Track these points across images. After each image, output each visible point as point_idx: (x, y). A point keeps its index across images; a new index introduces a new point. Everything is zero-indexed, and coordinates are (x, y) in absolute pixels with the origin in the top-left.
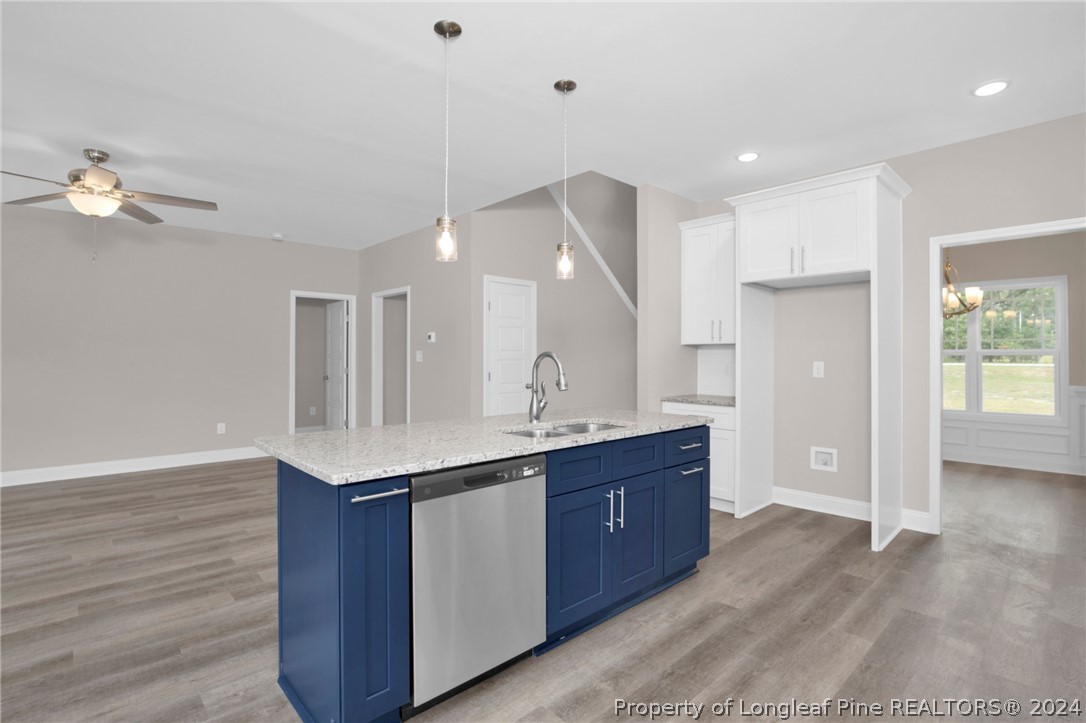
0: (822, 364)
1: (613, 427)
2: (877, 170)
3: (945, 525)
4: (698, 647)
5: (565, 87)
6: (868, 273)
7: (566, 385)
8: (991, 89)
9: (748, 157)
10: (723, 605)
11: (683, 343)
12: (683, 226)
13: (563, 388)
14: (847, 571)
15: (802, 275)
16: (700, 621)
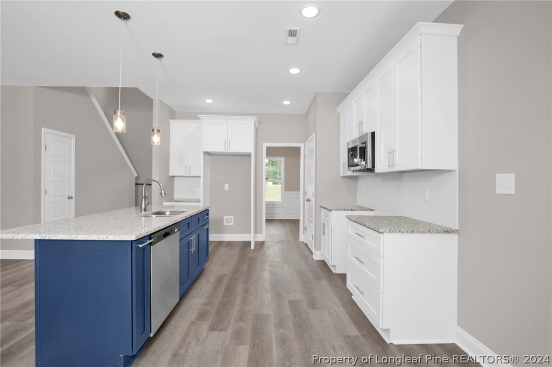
0: (228, 185)
1: (183, 212)
2: (254, 118)
3: (266, 238)
4: (225, 288)
5: (158, 56)
6: (251, 153)
7: (165, 194)
8: (287, 103)
9: (209, 101)
10: (222, 275)
11: (170, 175)
12: (171, 121)
13: (163, 195)
14: (249, 256)
15: (228, 151)
16: (219, 281)
